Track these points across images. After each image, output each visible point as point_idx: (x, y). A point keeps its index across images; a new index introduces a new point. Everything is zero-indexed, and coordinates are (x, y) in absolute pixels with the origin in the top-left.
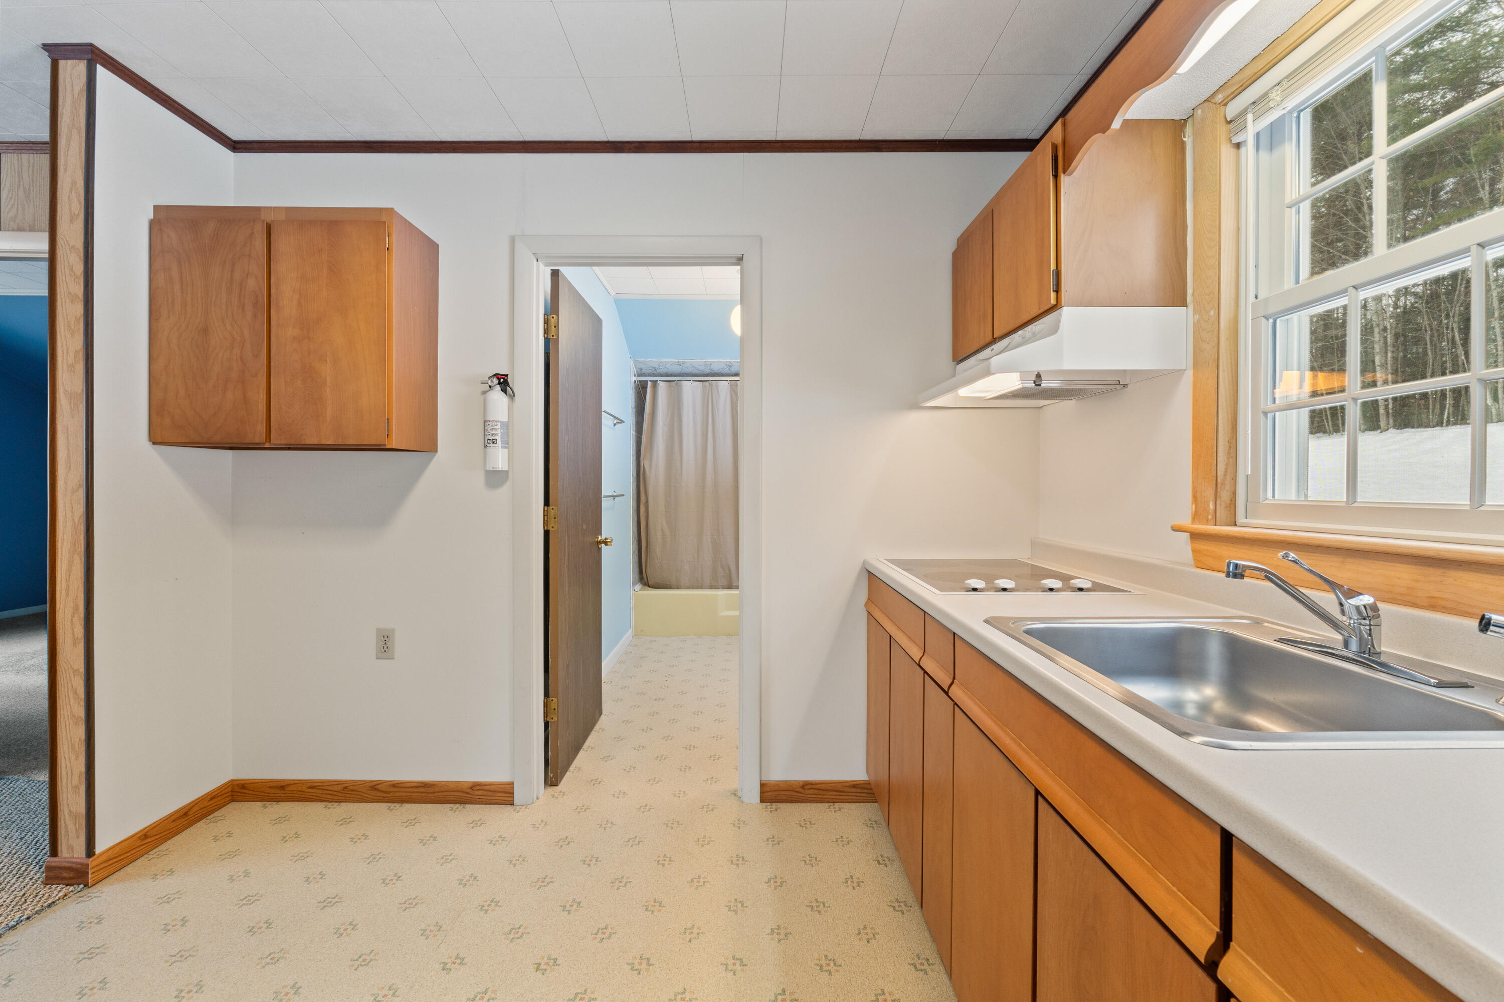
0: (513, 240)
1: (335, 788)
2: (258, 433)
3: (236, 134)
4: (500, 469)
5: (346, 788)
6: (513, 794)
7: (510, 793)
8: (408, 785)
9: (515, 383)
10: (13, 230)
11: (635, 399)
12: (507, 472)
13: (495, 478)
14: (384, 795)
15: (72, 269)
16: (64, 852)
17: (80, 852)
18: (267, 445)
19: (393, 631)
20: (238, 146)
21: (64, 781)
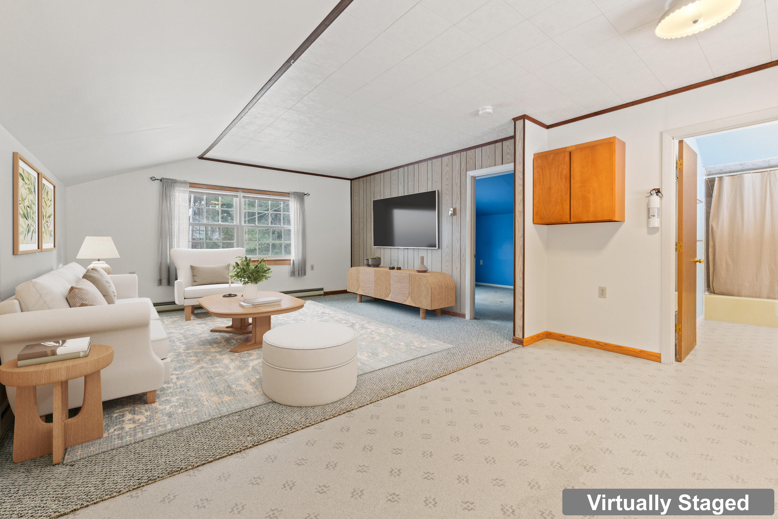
0: (661, 133)
1: (583, 341)
2: (567, 218)
3: (548, 124)
4: (656, 226)
5: (587, 341)
6: (661, 358)
7: (660, 358)
8: (612, 345)
9: (663, 191)
10: (485, 168)
11: (706, 189)
12: (658, 228)
13: (652, 230)
14: (601, 347)
15: (520, 177)
16: (517, 336)
17: (521, 337)
18: (569, 222)
19: (606, 288)
20: (549, 127)
21: (517, 316)
